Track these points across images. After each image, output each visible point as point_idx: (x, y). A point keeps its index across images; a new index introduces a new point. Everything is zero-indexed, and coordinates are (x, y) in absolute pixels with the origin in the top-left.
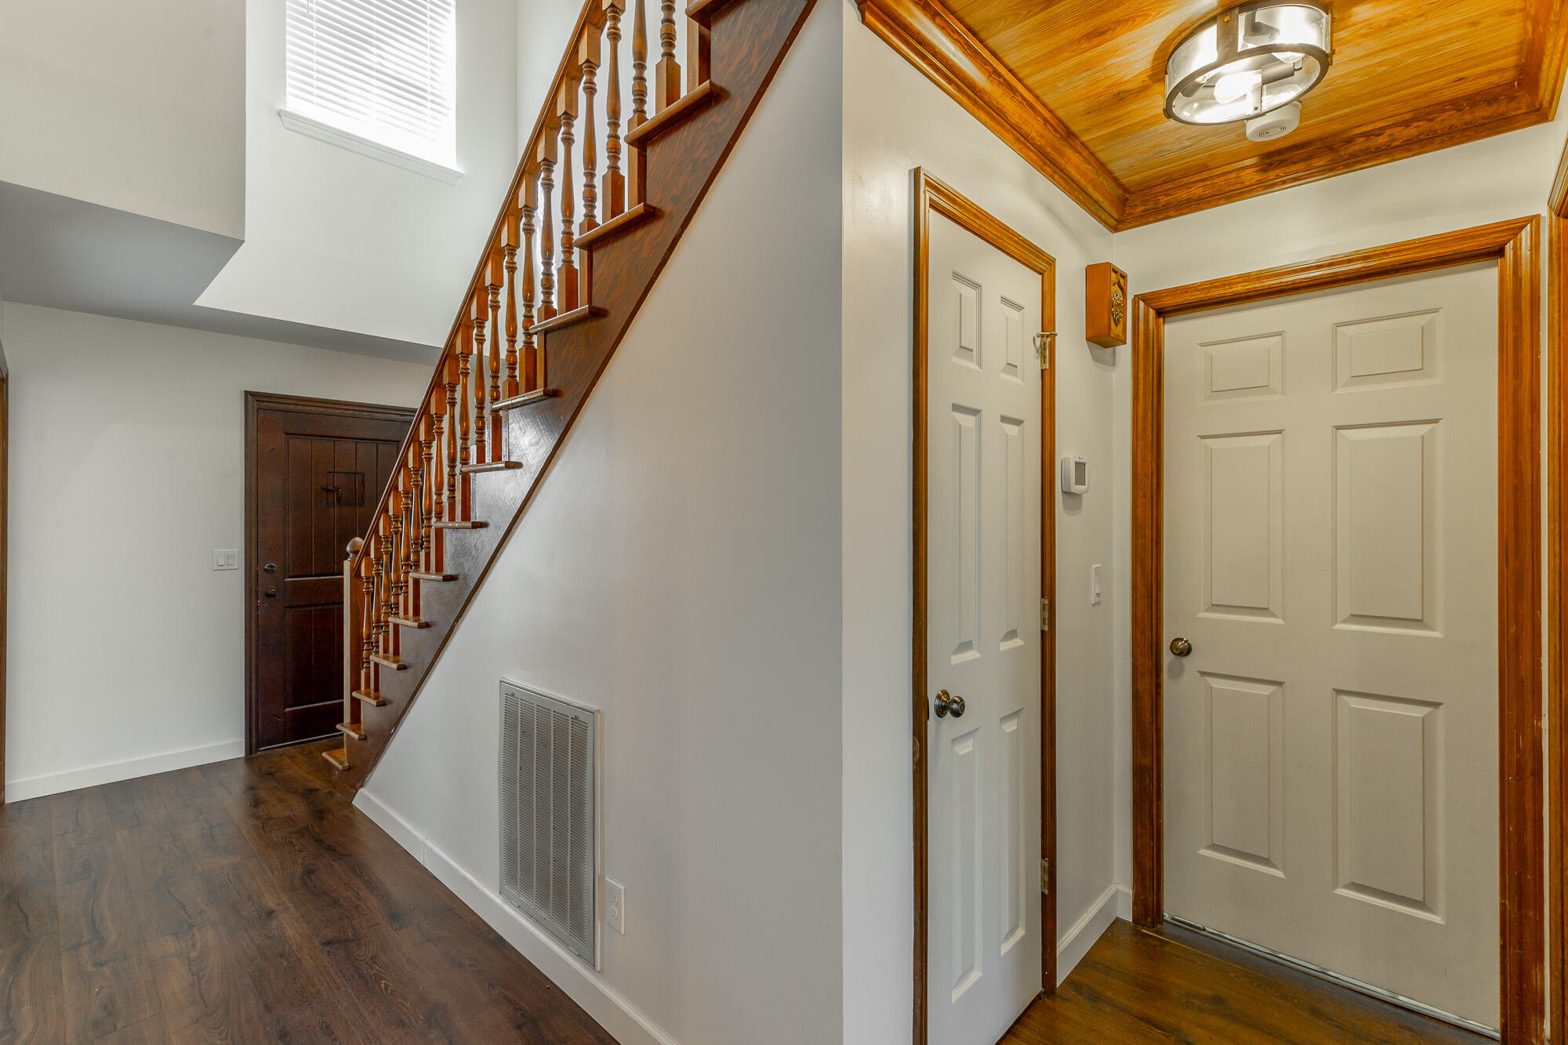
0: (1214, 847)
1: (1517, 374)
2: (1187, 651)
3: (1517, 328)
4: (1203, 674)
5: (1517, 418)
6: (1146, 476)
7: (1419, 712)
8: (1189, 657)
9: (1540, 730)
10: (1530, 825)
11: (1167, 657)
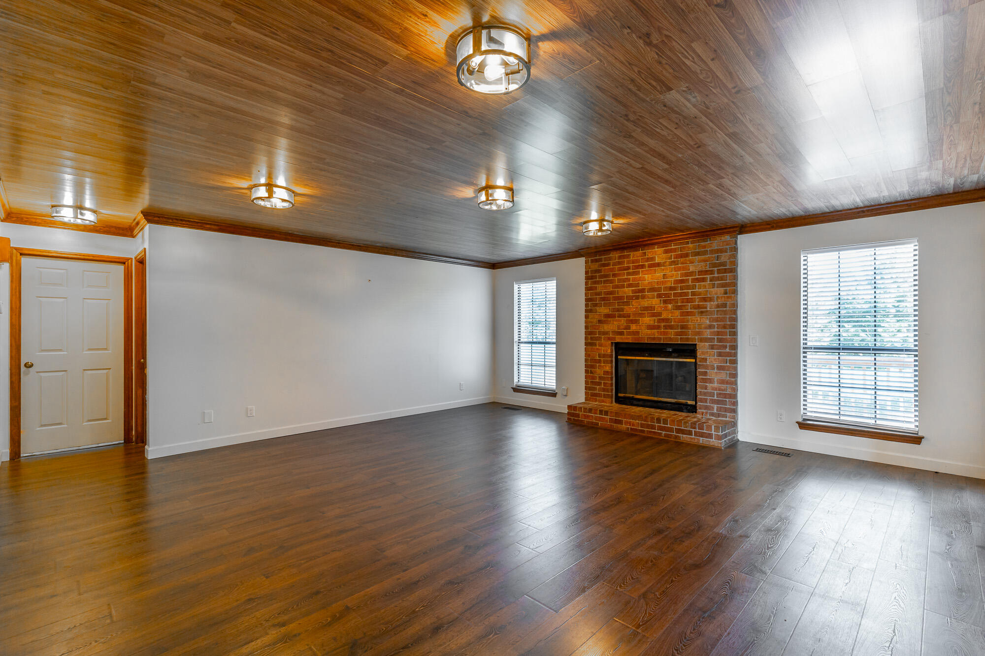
0: (42, 426)
1: (128, 292)
2: (31, 366)
3: (128, 281)
4: (37, 372)
5: (128, 302)
6: (16, 308)
7: (105, 371)
8: (32, 368)
9: (132, 369)
10: (130, 391)
11: (23, 368)
